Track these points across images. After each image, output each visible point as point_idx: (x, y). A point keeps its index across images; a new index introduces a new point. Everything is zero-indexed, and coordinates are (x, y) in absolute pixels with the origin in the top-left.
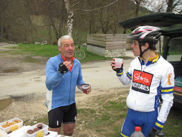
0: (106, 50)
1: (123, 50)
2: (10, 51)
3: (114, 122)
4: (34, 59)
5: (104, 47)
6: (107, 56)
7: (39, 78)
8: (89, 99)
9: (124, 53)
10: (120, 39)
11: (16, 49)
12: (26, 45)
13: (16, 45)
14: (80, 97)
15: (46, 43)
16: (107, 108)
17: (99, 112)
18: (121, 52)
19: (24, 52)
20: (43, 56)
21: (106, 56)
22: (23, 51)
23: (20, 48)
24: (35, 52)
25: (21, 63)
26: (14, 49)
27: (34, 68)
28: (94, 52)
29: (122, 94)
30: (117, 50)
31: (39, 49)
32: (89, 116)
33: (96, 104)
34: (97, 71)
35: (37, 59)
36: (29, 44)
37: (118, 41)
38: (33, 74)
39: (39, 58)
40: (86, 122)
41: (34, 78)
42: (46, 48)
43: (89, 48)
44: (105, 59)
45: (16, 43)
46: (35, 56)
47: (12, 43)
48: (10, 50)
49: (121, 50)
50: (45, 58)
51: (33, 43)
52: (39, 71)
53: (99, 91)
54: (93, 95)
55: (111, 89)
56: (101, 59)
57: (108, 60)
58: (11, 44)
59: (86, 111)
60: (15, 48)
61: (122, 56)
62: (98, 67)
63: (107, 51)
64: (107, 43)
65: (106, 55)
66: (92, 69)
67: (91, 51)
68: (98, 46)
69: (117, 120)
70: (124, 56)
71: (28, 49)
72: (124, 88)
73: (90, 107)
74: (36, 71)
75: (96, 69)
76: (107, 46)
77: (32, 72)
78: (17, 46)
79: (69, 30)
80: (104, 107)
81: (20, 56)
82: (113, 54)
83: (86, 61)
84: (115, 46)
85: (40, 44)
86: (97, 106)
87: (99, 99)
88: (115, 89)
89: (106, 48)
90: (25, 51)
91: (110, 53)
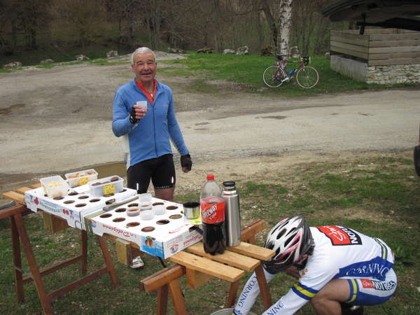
0: (370, 68)
1: (412, 67)
2: (167, 68)
3: (312, 212)
4: (210, 86)
5: (366, 61)
6: (372, 82)
7: (207, 123)
8: (290, 167)
9: (416, 74)
10: (408, 41)
11: (180, 65)
12: (204, 55)
13: (181, 57)
14: (272, 164)
15: (246, 51)
16: (315, 187)
17: (295, 193)
18: (408, 72)
19: (193, 72)
20: (230, 80)
21: (368, 82)
22: (193, 68)
23: (187, 63)
24: (216, 71)
25: (179, 93)
26: (174, 65)
27: (204, 104)
28: (345, 73)
29: (362, 164)
30: (397, 66)
31: (227, 63)
32: (271, 198)
33: (297, 178)
34: (334, 114)
35: (216, 85)
36: (210, 53)
37: (402, 45)
38: (197, 116)
39: (221, 83)
40: (259, 207)
41: (196, 125)
42: (244, 61)
43: (335, 62)
44: (366, 89)
45: (184, 53)
46: (212, 79)
47: (175, 51)
48: (167, 66)
49: (407, 66)
50: (232, 83)
51: (221, 50)
52: (210, 111)
53: (317, 154)
54: (301, 161)
55: (345, 151)
56: (356, 89)
57: (371, 91)
58: (171, 54)
59: (270, 188)
60: (177, 62)
61: (409, 81)
62: (341, 106)
63: (373, 68)
64: (371, 50)
65: (370, 78)
66: (324, 110)
67: (338, 69)
68: (354, 58)
69: (322, 209)
70: (414, 81)
71: (204, 64)
72: (377, 151)
73: (281, 183)
74: (205, 110)
75: (335, 109)
76: (371, 57)
77: (196, 112)
78: (184, 58)
79: (283, 21)
80: (310, 184)
81: (182, 79)
82: (387, 78)
83: (320, 92)
84: (392, 57)
85: (234, 53)
86: (297, 181)
87: (307, 170)
88: (354, 151)
89: (370, 62)
90: (196, 69)
91: (379, 74)
